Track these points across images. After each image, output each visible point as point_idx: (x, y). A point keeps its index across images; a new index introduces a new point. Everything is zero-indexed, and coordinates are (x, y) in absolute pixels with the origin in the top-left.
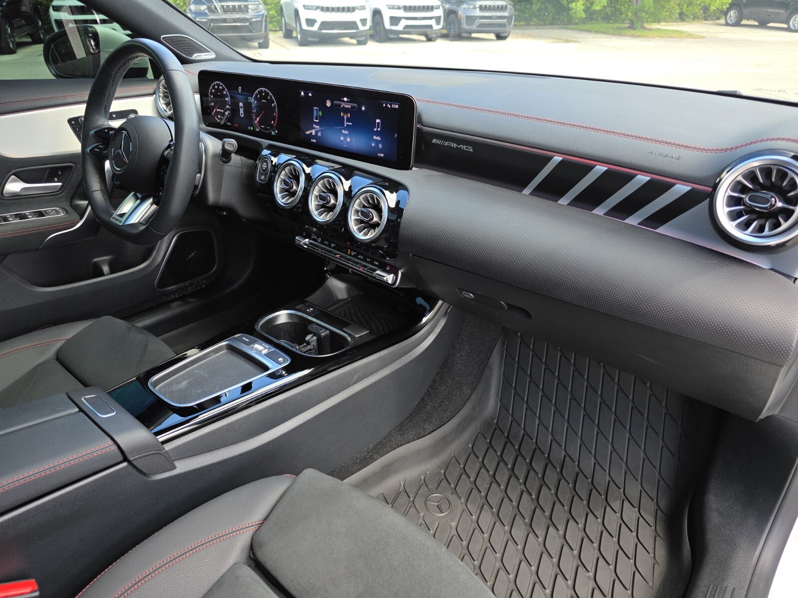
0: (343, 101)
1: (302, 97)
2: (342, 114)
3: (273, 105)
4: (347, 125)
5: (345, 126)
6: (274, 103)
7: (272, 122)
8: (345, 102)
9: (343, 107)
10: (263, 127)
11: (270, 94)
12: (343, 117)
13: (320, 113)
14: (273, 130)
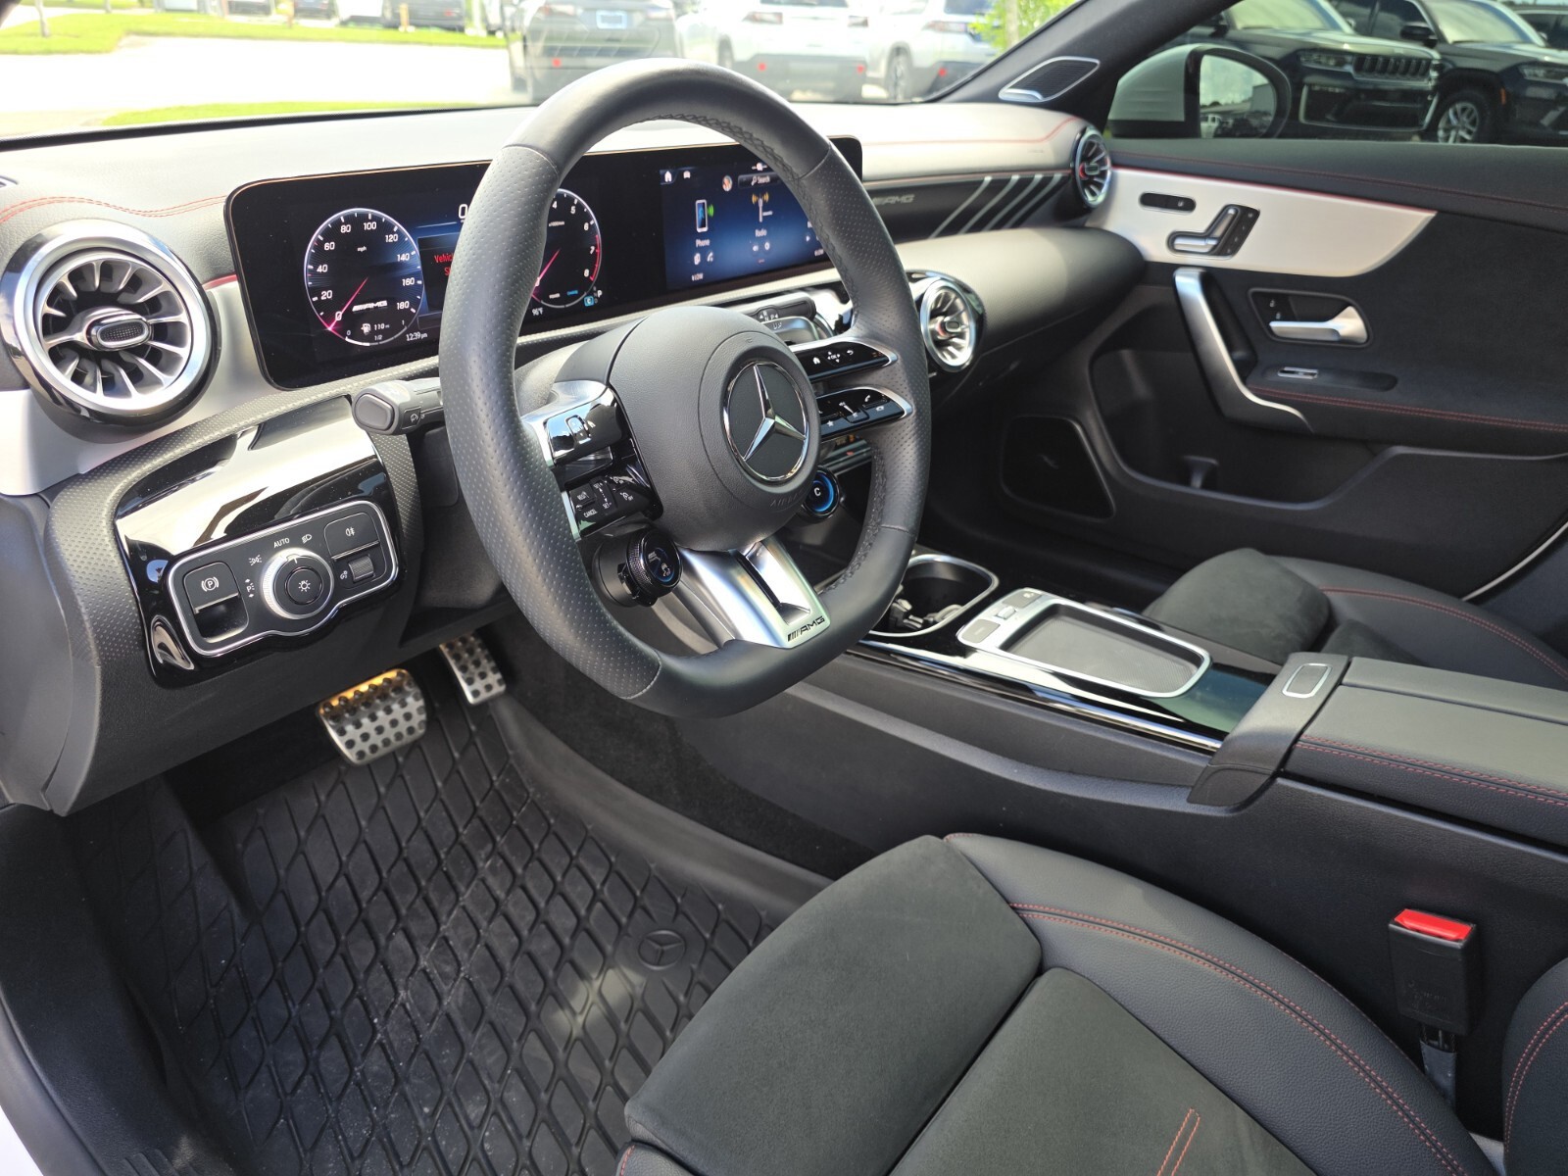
0: (756, 171)
1: (669, 185)
2: (754, 199)
3: (586, 227)
4: (764, 217)
5: (761, 220)
6: (589, 219)
7: (587, 273)
8: (760, 172)
9: (756, 184)
10: (557, 295)
11: (578, 199)
12: (757, 203)
13: (711, 211)
14: (591, 293)
